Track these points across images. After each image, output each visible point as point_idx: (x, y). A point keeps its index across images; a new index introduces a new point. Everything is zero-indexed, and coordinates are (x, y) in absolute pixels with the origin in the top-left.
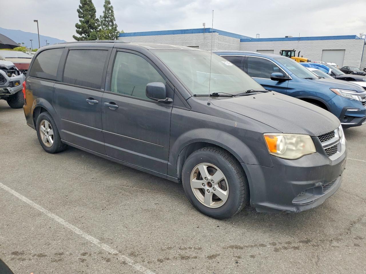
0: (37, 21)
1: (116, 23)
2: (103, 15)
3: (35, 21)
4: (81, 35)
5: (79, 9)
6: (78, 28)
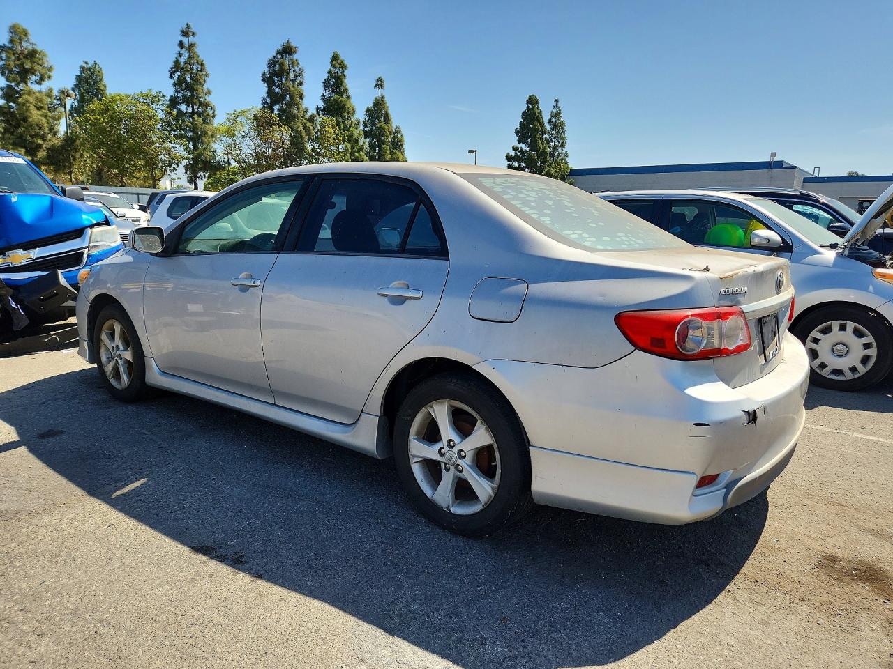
1: (565, 151)
3: (470, 151)
5: (519, 127)
6: (511, 161)
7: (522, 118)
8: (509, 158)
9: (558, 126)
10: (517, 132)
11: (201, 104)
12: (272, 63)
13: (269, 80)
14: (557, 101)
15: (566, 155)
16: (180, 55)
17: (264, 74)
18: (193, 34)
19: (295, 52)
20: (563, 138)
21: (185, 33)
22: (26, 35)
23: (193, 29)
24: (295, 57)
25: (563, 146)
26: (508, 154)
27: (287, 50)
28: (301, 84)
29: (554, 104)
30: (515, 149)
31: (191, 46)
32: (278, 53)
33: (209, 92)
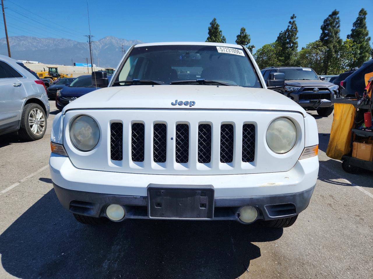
11: (293, 43)
12: (326, 21)
13: (323, 28)
16: (289, 26)
17: (322, 26)
18: (295, 17)
19: (338, 14)
21: (292, 18)
22: (245, 31)
23: (295, 16)
24: (338, 16)
27: (335, 13)
28: (338, 27)
31: (294, 22)
32: (330, 16)
33: (297, 38)
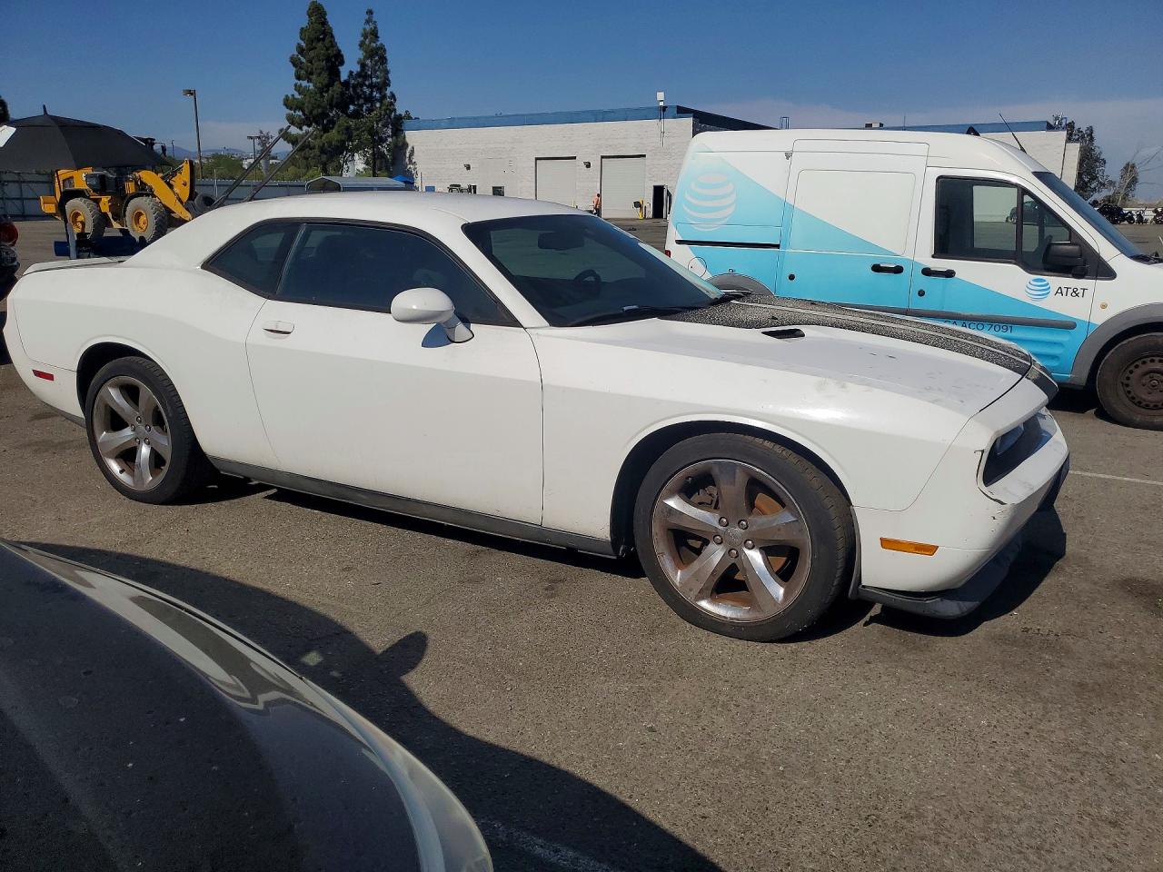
0: (191, 93)
1: (391, 93)
2: (357, 69)
3: (187, 92)
4: (301, 129)
5: (296, 53)
6: (291, 109)
7: (301, 39)
8: (288, 103)
9: (376, 54)
10: (294, 62)
14: (370, 12)
15: (393, 96)
20: (387, 72)
25: (386, 83)
26: (287, 96)
29: (367, 17)
30: (298, 88)
